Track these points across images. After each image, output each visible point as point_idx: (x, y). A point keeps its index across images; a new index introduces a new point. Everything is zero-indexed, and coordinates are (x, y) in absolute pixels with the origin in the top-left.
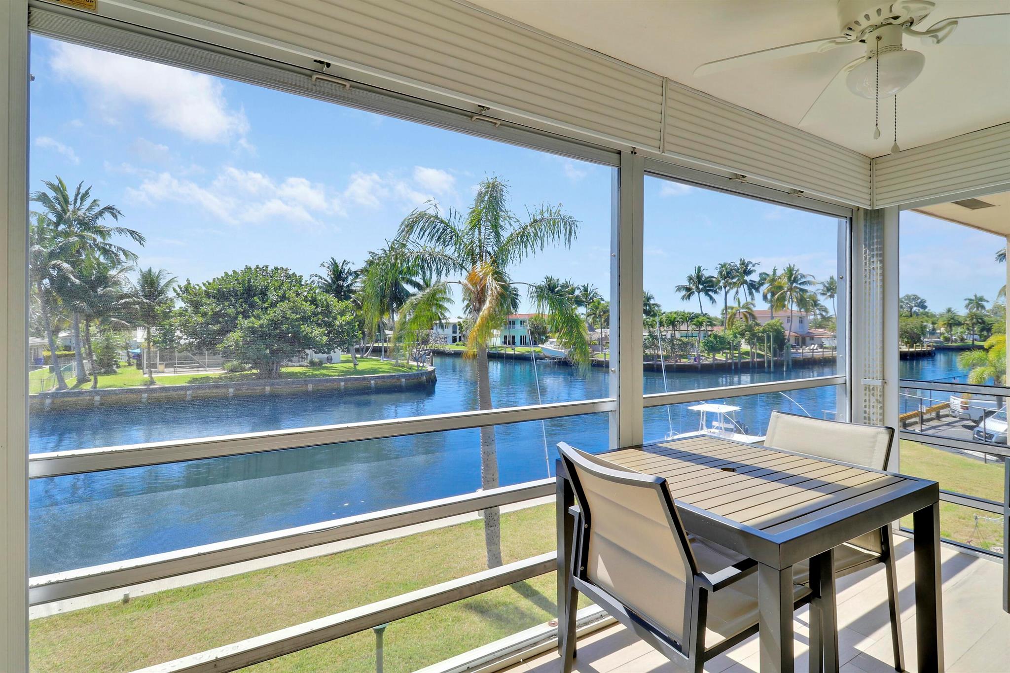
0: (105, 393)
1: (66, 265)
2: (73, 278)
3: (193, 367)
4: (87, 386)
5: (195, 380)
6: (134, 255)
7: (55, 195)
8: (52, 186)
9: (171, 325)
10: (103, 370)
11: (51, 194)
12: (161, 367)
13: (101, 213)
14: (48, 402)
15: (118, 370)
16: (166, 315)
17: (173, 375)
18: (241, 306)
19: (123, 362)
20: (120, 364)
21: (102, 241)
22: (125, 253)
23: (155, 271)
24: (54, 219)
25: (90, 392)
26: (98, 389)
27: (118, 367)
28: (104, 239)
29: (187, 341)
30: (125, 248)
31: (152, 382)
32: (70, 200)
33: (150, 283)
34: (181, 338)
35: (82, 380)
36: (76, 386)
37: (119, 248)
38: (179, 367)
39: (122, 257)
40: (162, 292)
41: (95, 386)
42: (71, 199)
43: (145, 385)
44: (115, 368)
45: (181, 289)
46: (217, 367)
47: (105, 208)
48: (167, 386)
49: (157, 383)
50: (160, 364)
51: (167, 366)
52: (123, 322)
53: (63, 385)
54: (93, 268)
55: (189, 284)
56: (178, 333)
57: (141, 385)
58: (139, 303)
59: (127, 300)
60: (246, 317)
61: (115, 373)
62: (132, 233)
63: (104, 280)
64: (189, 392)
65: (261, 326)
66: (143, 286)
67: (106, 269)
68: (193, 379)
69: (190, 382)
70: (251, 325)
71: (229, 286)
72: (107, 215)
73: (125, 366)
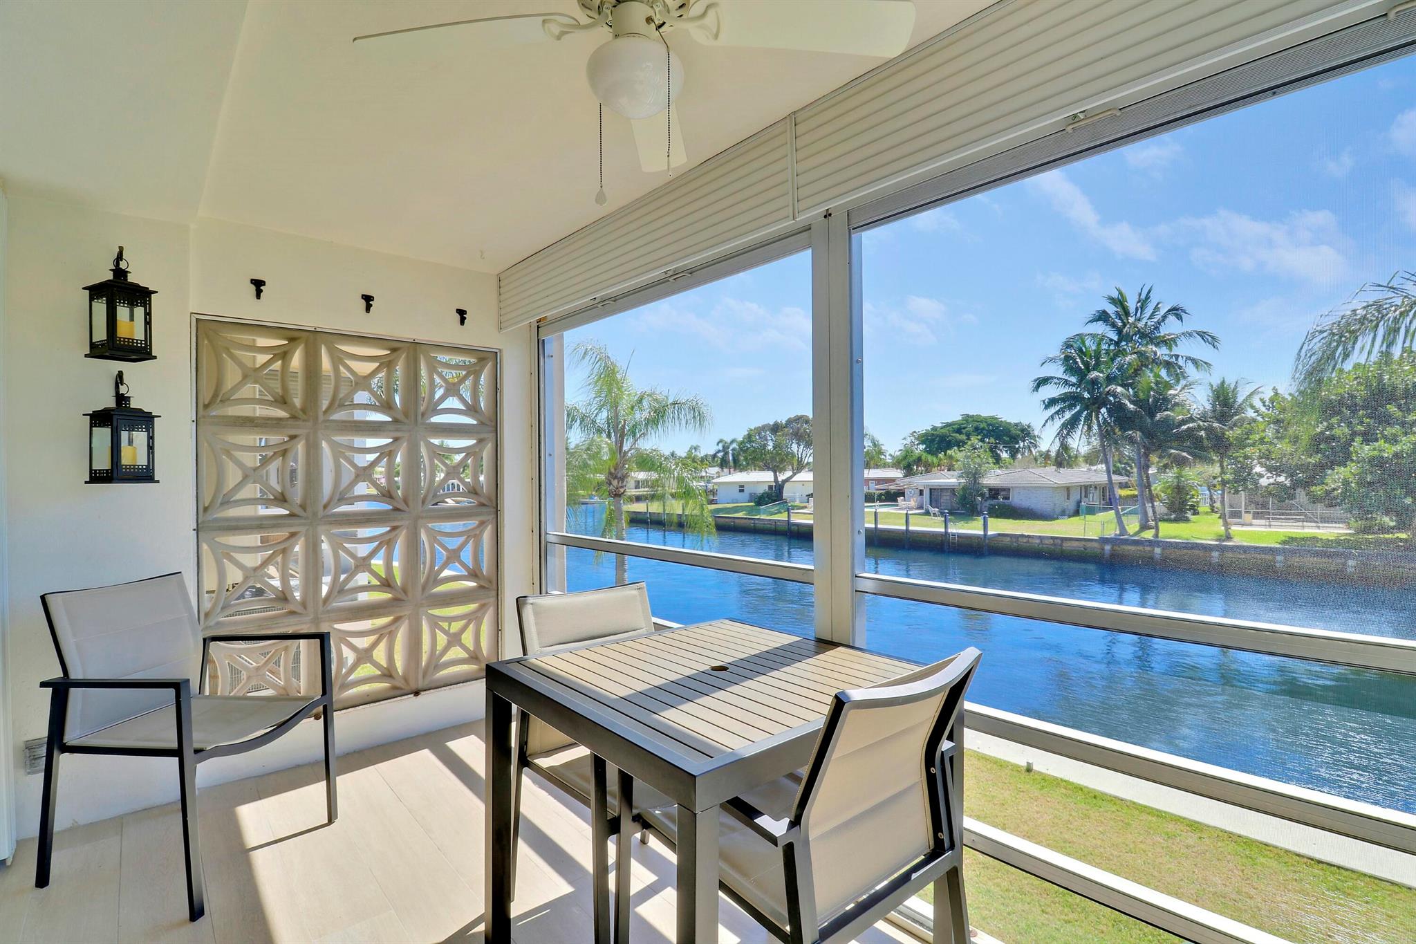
0: (1166, 545)
1: (1119, 389)
2: (1128, 404)
3: (1298, 520)
4: (1148, 535)
5: (1292, 540)
6: (1206, 363)
7: (1116, 309)
8: (1113, 301)
9: (1246, 457)
10: (1173, 517)
11: (1111, 309)
12: (1247, 517)
13: (1164, 317)
14: (1108, 548)
15: (1193, 518)
16: (1241, 443)
17: (1263, 529)
18: (1361, 423)
19: (1205, 507)
20: (1200, 509)
21: (1167, 352)
22: (1195, 362)
23: (1230, 381)
24: (1116, 338)
25: (1150, 541)
26: (1159, 539)
27: (1196, 513)
28: (1171, 350)
29: (1272, 480)
30: (1195, 357)
31: (1229, 538)
32: (1131, 312)
33: (1224, 402)
34: (1261, 476)
35: (1144, 527)
36: (1137, 534)
37: (1188, 358)
38: (1273, 519)
39: (1190, 369)
40: (1240, 409)
41: (1156, 535)
42: (1132, 310)
43: (1217, 540)
44: (1189, 515)
45: (1264, 403)
46: (1339, 523)
47: (1169, 311)
48: (1245, 544)
49: (1235, 539)
50: (1246, 512)
51: (1256, 516)
52: (1185, 454)
53: (1123, 530)
54: (1152, 389)
55: (1277, 394)
56: (1258, 469)
57: (1212, 540)
58: (1206, 429)
59: (1191, 425)
60: (1368, 438)
61: (1187, 520)
62: (1202, 335)
63: (1163, 402)
64: (1280, 558)
65: (1396, 455)
66: (1213, 405)
67: (1168, 386)
68: (1290, 538)
69: (1284, 542)
70: (1375, 453)
71: (1341, 391)
72: (1172, 319)
73: (1207, 513)
